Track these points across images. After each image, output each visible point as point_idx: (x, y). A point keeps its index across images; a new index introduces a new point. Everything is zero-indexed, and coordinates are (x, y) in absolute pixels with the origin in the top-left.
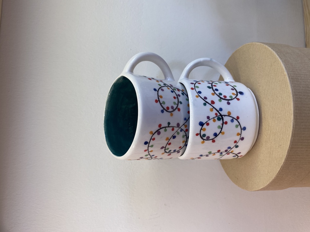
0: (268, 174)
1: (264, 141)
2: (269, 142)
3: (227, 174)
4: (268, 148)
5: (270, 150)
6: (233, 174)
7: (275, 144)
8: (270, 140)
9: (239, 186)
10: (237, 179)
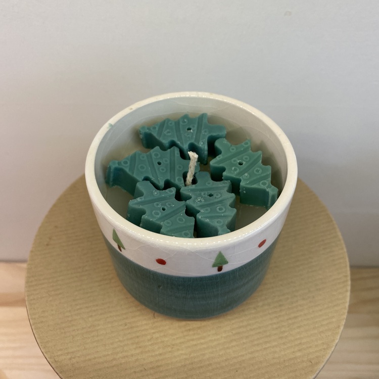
0: (68, 353)
1: (138, 334)
2: (138, 351)
3: (55, 206)
4: (126, 348)
5: (120, 355)
6: (56, 227)
7: (135, 372)
8: (142, 353)
9: (32, 252)
10: (47, 245)
